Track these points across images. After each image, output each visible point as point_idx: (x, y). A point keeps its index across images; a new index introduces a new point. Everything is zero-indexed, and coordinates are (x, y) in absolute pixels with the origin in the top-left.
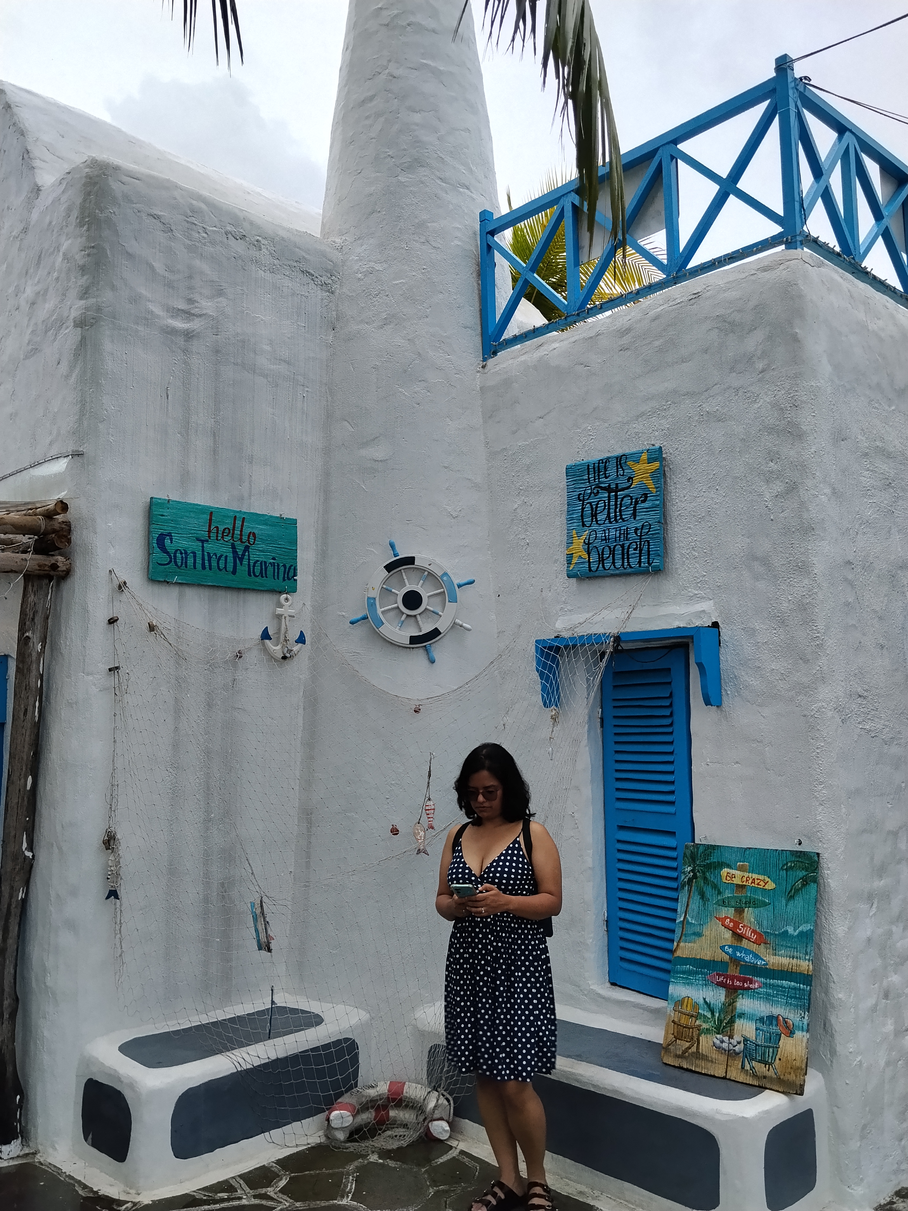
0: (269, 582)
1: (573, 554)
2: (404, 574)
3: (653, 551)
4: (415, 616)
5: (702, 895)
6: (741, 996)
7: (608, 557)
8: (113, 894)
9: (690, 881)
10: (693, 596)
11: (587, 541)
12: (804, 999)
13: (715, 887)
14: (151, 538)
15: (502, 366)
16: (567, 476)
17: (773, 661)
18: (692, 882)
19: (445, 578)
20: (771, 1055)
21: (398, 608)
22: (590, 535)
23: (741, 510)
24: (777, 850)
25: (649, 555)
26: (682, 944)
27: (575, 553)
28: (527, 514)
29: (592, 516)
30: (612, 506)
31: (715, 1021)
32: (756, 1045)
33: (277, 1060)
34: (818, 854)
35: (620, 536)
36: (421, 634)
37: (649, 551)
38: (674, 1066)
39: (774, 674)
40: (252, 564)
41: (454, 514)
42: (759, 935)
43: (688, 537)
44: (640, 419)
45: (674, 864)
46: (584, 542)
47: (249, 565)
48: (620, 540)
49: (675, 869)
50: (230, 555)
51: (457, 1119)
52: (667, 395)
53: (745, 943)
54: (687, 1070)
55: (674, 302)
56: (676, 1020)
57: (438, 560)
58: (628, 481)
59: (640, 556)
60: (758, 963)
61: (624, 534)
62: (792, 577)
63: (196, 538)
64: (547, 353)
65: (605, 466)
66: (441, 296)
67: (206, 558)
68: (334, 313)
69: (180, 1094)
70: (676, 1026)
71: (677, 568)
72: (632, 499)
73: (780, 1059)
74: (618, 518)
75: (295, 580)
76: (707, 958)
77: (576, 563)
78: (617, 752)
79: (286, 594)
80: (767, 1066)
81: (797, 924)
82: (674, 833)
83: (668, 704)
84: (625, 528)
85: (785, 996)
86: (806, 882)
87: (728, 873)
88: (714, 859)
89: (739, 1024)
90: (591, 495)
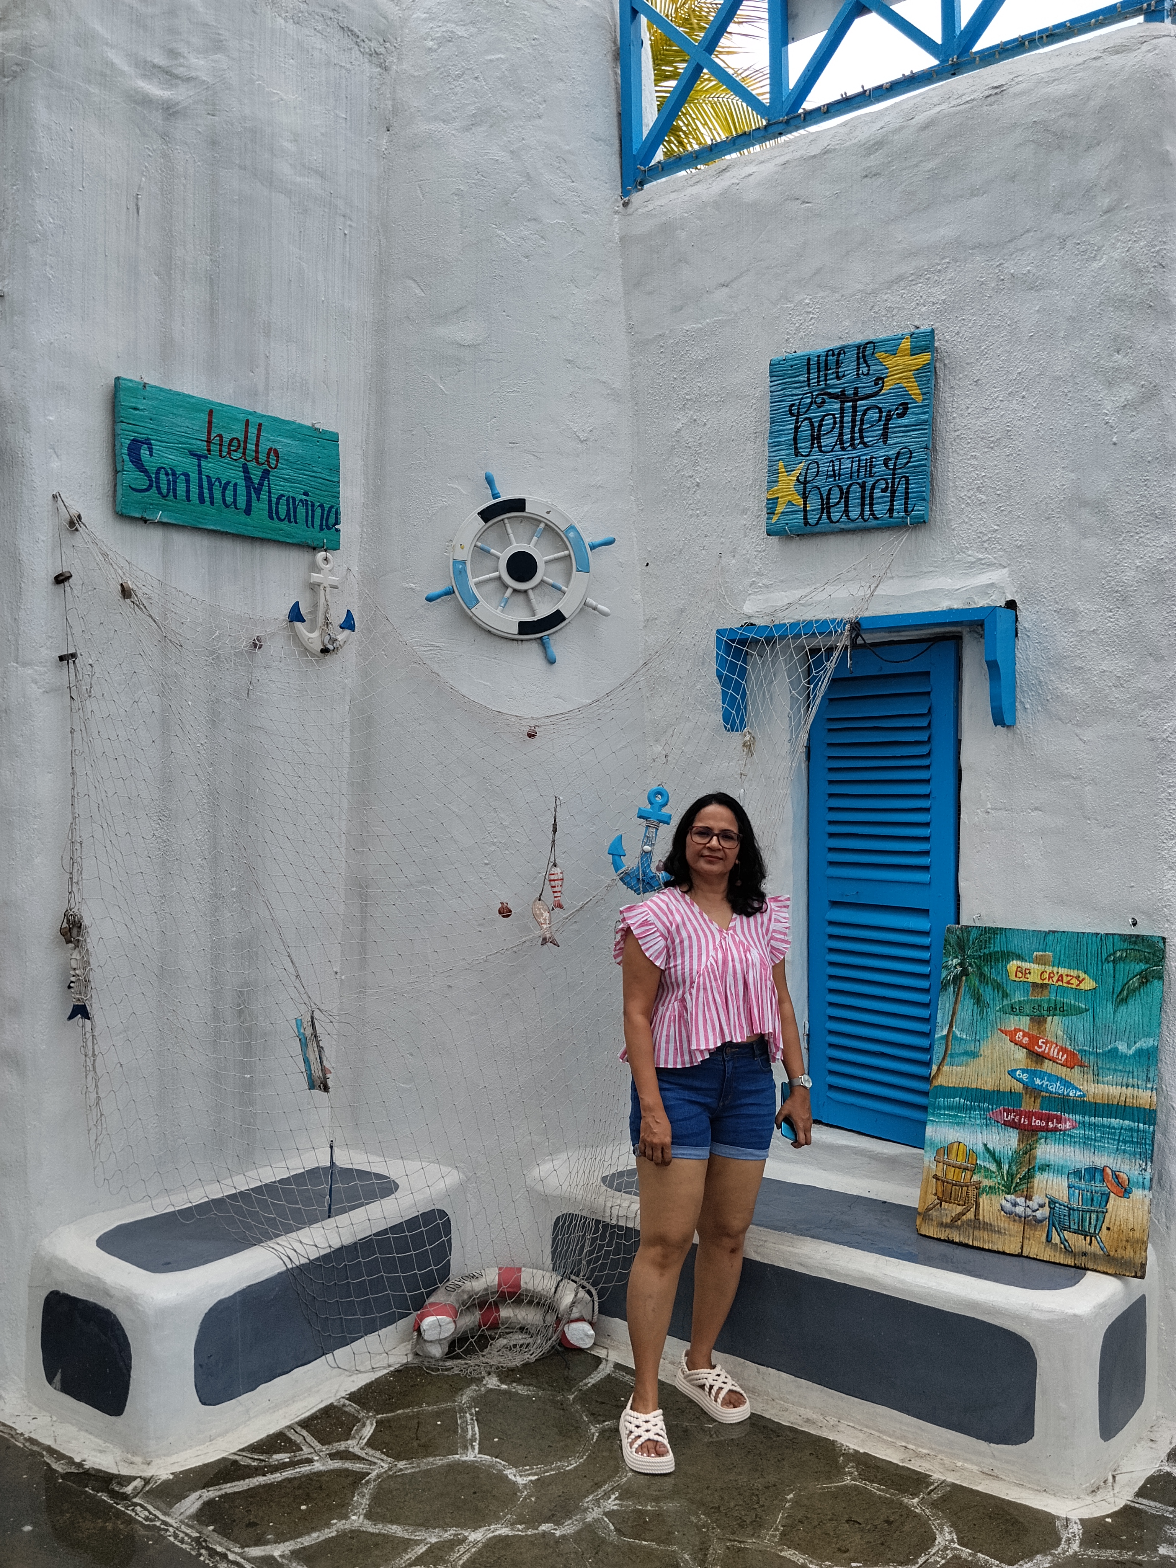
0: (300, 531)
1: (778, 498)
2: (508, 525)
3: (913, 492)
4: (526, 592)
5: (978, 999)
6: (1043, 1140)
7: (838, 503)
8: (80, 1011)
9: (957, 979)
10: (974, 562)
11: (802, 479)
12: (1145, 1144)
13: (998, 987)
14: (117, 447)
15: (659, 203)
16: (771, 377)
17: (1104, 659)
18: (961, 980)
19: (571, 534)
20: (1093, 1222)
21: (500, 578)
22: (807, 469)
23: (1062, 429)
24: (1098, 934)
25: (907, 498)
26: (946, 1068)
27: (782, 497)
28: (698, 437)
29: (813, 439)
30: (848, 423)
31: (1003, 1175)
32: (1070, 1209)
33: (342, 1248)
34: (1164, 939)
35: (858, 470)
36: (535, 619)
37: (907, 493)
38: (939, 1240)
39: (1105, 678)
40: (274, 500)
41: (582, 436)
42: (1072, 1055)
43: (971, 472)
44: (895, 287)
45: (926, 955)
46: (798, 480)
47: (270, 501)
48: (858, 476)
49: (926, 962)
50: (242, 483)
51: (604, 1317)
52: (943, 249)
53: (1047, 1066)
54: (960, 1244)
55: (959, 101)
56: (940, 1174)
57: (561, 507)
58: (876, 384)
59: (892, 501)
60: (1071, 1094)
61: (866, 466)
62: (1142, 532)
63: (190, 452)
64: (737, 181)
65: (838, 361)
66: (561, 85)
67: (205, 484)
68: (389, 103)
69: (206, 1311)
70: (939, 1183)
71: (951, 520)
72: (881, 412)
73: (1108, 1229)
74: (857, 442)
75: (338, 531)
76: (989, 1087)
77: (782, 513)
78: (831, 795)
79: (326, 551)
80: (1088, 1238)
81: (1132, 1039)
82: (928, 911)
83: (925, 724)
84: (868, 457)
85: (1114, 1140)
86: (1145, 979)
87: (1018, 967)
88: (996, 947)
89: (1040, 1180)
90: (810, 406)
